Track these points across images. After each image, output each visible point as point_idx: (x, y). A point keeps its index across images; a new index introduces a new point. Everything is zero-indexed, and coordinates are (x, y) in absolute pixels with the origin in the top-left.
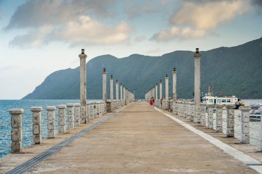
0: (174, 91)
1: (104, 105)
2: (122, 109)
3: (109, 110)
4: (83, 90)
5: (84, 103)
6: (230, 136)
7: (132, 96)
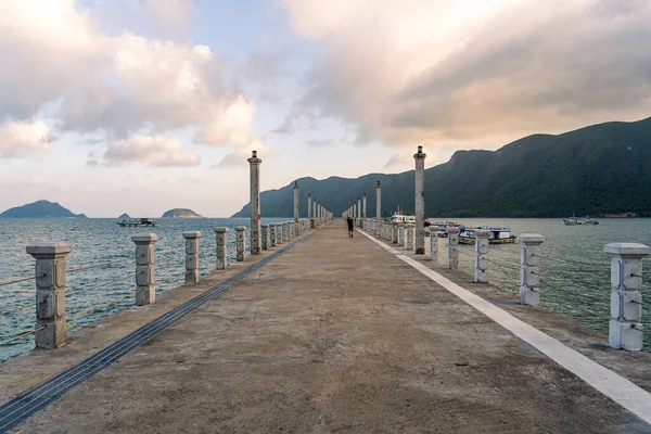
0: (364, 212)
1: (309, 222)
2: (323, 225)
3: (313, 227)
4: (296, 211)
5: (297, 221)
6: (396, 242)
7: (331, 214)
